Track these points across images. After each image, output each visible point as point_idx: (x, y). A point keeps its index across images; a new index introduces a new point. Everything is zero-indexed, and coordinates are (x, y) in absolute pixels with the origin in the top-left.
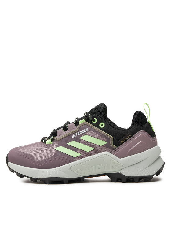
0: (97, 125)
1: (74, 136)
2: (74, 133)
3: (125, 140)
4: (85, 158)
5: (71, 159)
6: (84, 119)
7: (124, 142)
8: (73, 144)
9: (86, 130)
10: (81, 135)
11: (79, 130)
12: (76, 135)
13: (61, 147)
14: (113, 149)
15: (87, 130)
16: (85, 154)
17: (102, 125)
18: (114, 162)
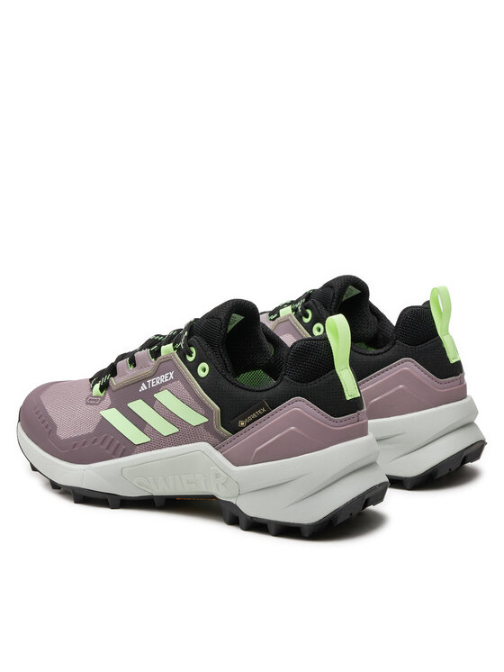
0: (193, 368)
1: (144, 387)
2: (144, 380)
3: (250, 418)
4: (158, 451)
5: (126, 448)
6: (171, 344)
7: (248, 424)
8: (138, 407)
9: (169, 376)
10: (158, 389)
11: (156, 373)
12: (147, 385)
13: (114, 410)
14: (223, 439)
15: (172, 377)
16: (158, 441)
17: (204, 370)
18: (217, 476)
